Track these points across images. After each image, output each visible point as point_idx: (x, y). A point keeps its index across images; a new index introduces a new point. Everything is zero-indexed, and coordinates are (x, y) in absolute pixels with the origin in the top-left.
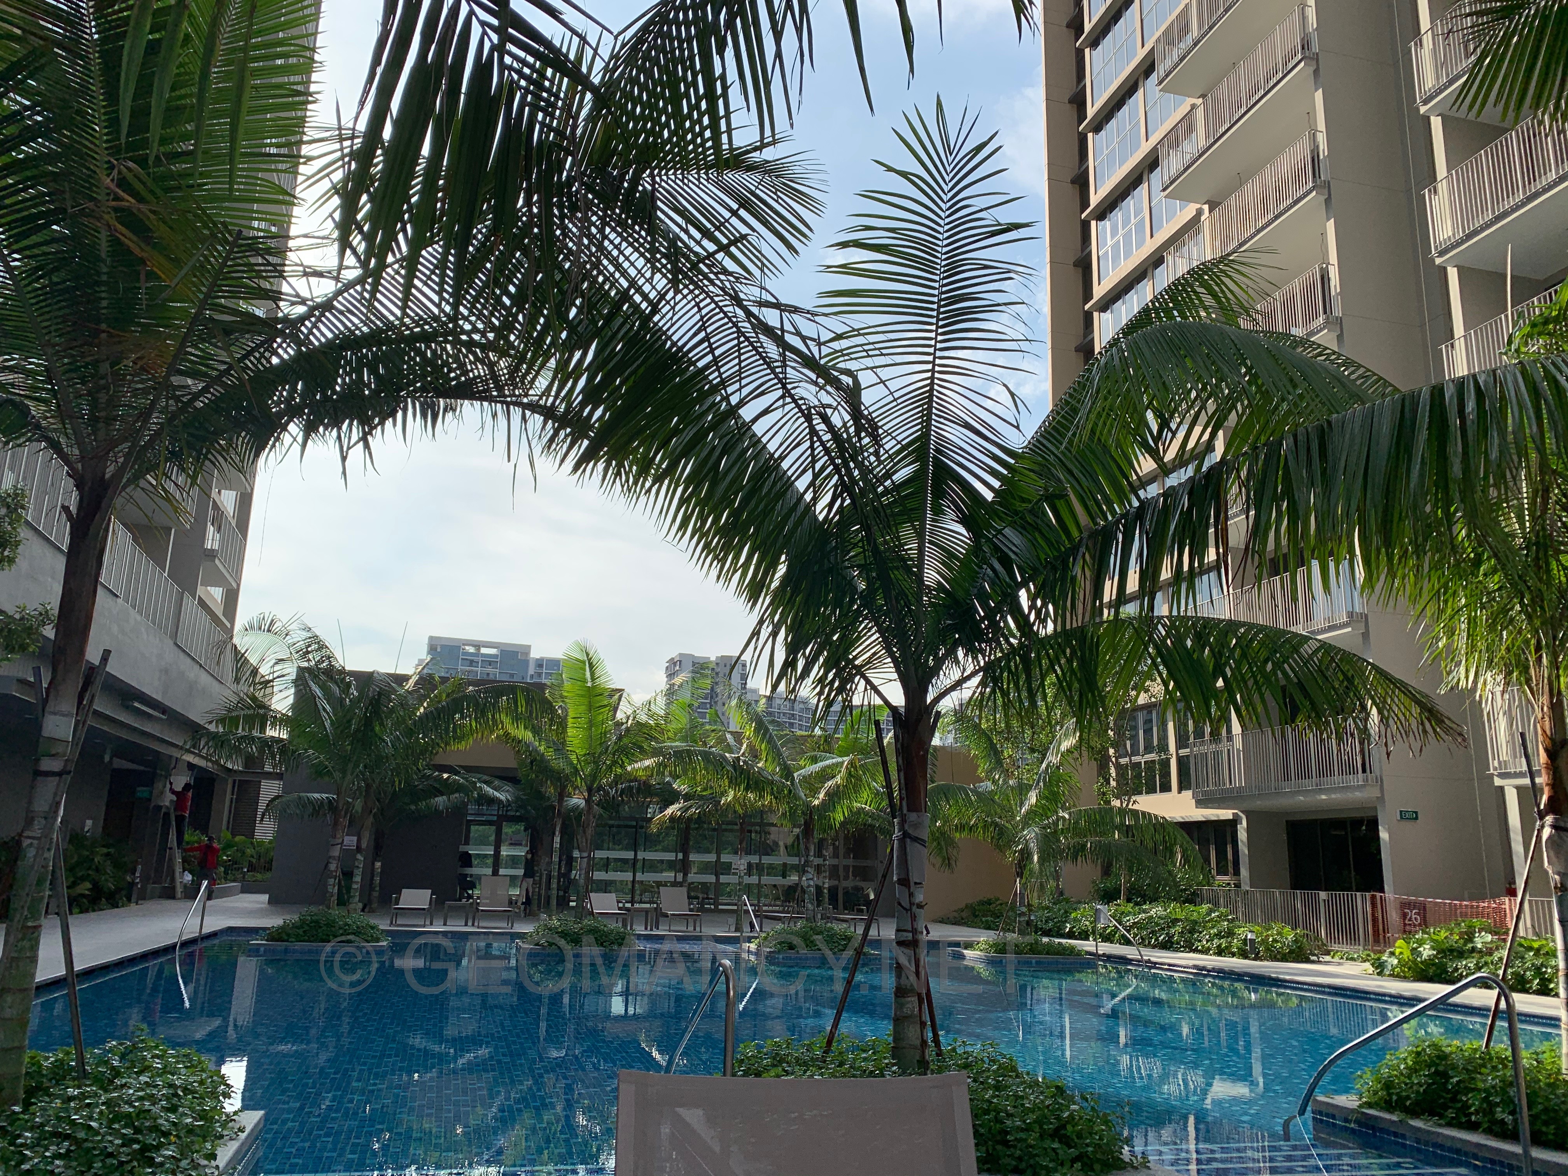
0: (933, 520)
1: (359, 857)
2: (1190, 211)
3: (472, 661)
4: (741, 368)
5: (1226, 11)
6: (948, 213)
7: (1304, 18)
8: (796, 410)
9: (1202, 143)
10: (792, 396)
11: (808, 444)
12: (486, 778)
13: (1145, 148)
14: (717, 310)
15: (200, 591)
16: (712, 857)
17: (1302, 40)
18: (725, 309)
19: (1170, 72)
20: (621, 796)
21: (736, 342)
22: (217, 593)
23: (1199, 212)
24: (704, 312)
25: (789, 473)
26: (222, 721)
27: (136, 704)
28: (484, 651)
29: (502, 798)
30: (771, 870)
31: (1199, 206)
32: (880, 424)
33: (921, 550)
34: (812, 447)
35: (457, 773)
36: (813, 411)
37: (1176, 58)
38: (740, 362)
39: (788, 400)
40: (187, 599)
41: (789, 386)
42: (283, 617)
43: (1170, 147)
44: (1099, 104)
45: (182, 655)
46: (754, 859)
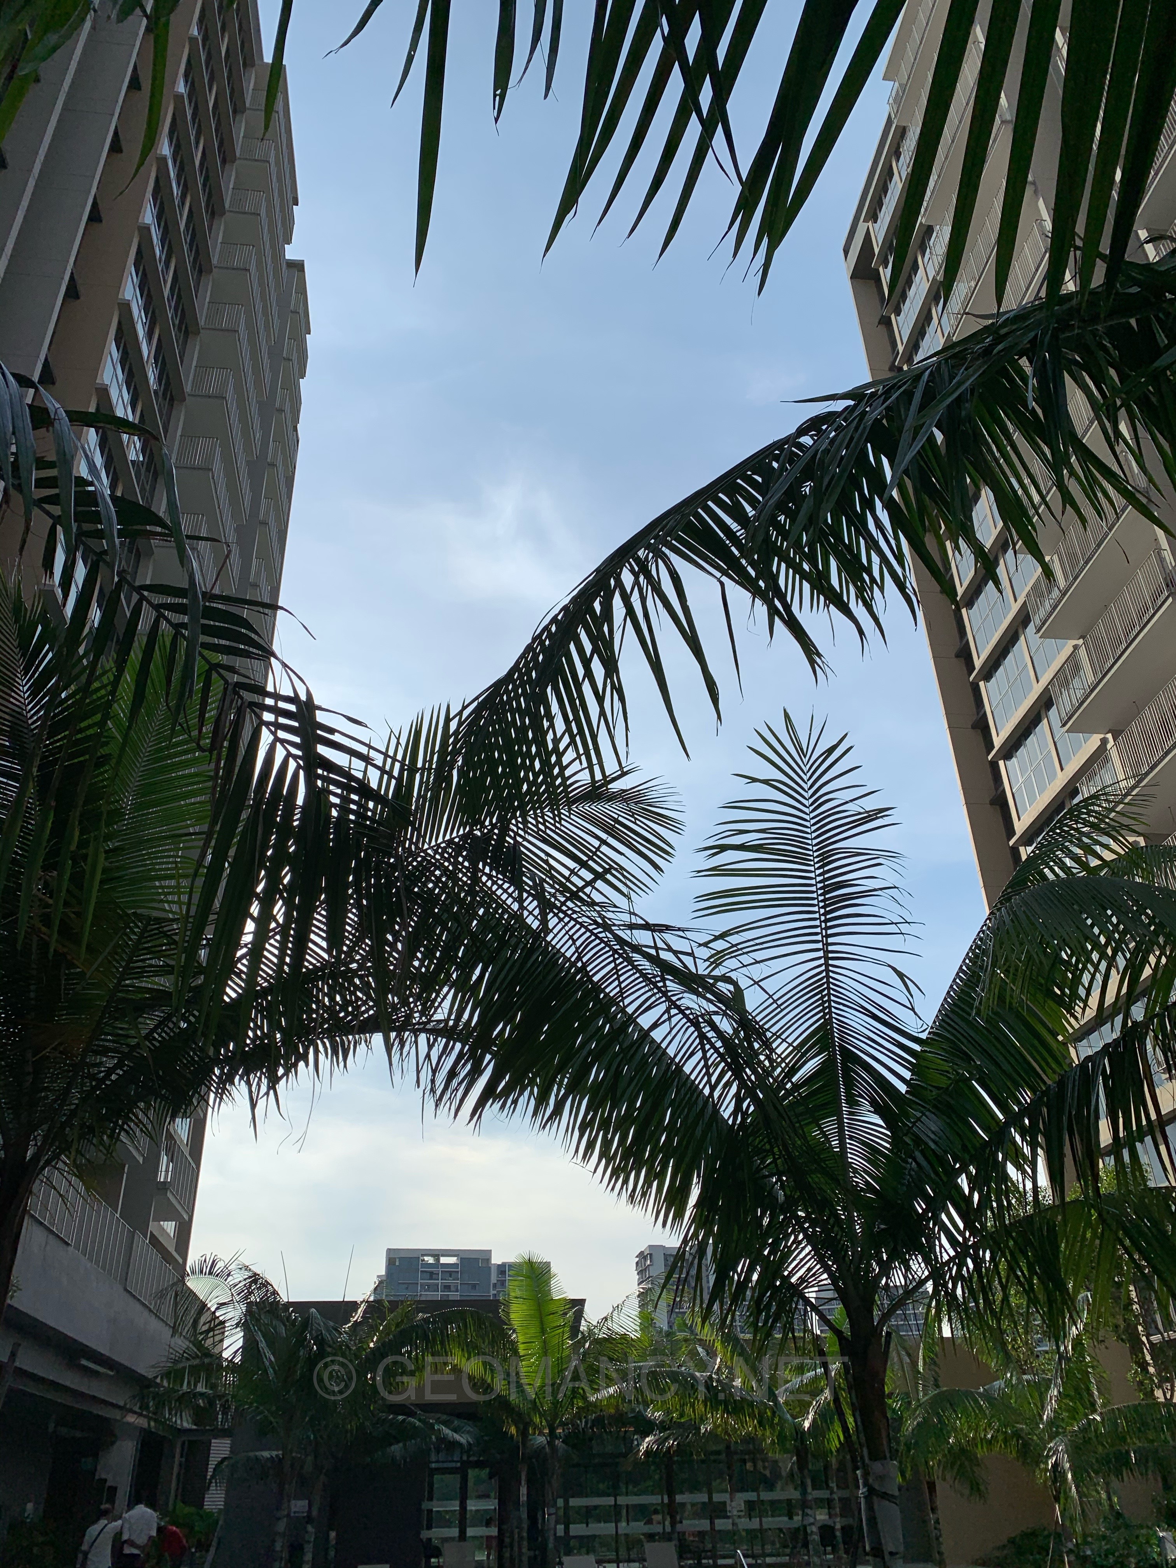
0: (851, 1113)
1: (310, 1528)
2: (1094, 742)
3: (431, 1273)
4: (621, 989)
5: (1087, 563)
6: (811, 808)
7: (1162, 560)
8: (685, 1020)
9: (1091, 679)
10: (678, 1007)
11: (700, 1054)
12: (444, 1417)
13: (1037, 690)
14: (593, 937)
15: (152, 1227)
16: (703, 1497)
17: (1165, 579)
18: (600, 935)
19: (1046, 621)
20: (592, 1428)
21: (613, 965)
22: (170, 1227)
23: (1104, 741)
24: (578, 943)
25: (693, 1077)
26: (167, 1375)
27: (84, 1362)
28: (443, 1260)
29: (463, 1441)
30: (775, 1507)
31: (1102, 736)
32: (766, 1027)
33: (842, 1144)
34: (704, 1058)
35: (412, 1414)
36: (701, 1020)
37: (1048, 607)
38: (620, 983)
39: (674, 1011)
40: (139, 1237)
41: (674, 998)
42: (224, 1257)
43: (1061, 686)
44: (984, 655)
45: (131, 1299)
46: (752, 1496)
